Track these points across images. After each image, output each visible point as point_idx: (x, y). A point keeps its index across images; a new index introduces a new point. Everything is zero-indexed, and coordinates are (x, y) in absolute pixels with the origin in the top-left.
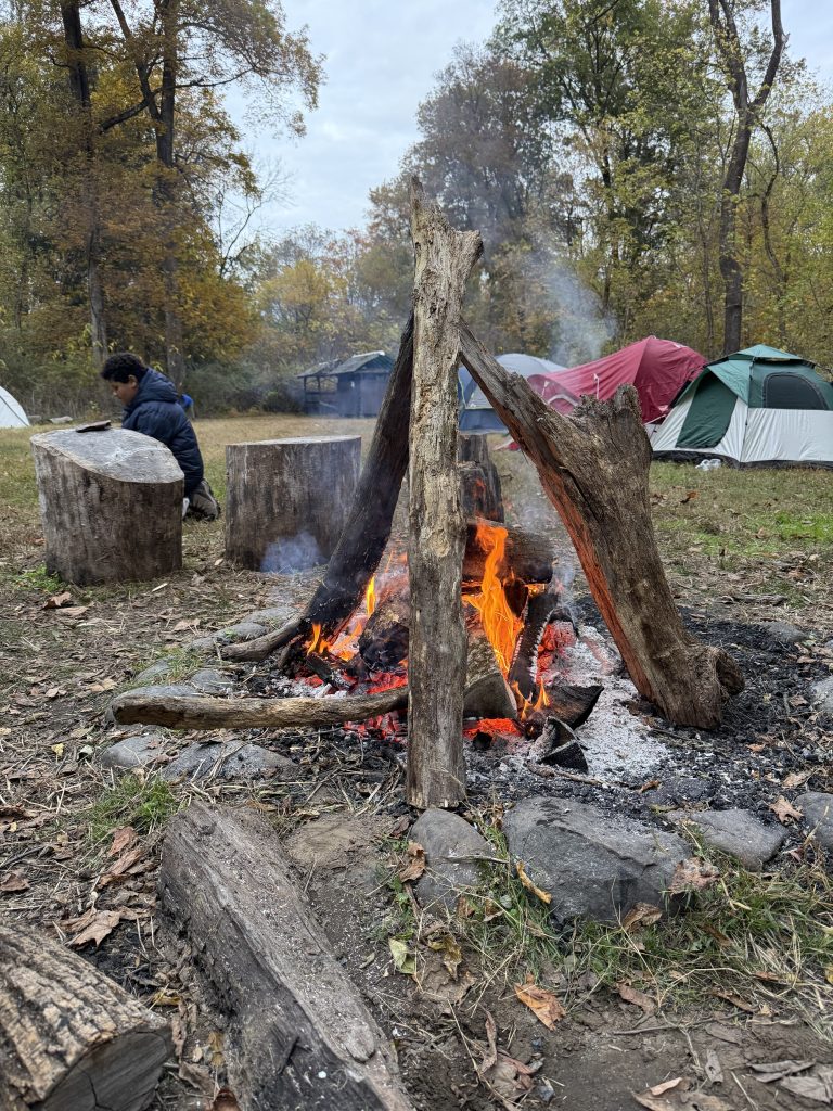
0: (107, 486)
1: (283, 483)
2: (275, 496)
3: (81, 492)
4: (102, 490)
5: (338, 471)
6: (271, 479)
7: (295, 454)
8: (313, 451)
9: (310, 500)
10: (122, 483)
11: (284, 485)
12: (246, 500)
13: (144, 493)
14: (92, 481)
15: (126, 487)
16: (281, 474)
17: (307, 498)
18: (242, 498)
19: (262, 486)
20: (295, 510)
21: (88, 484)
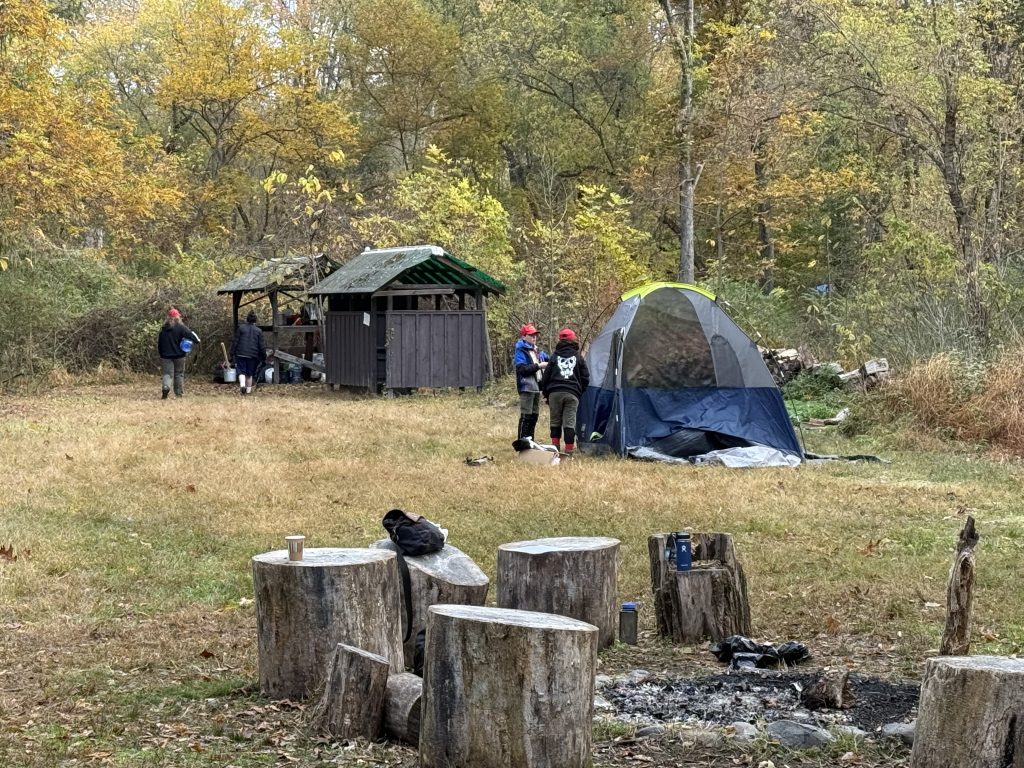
0: (444, 588)
1: (562, 584)
2: (555, 595)
3: (424, 593)
4: (440, 592)
5: (606, 574)
6: (552, 580)
7: (574, 559)
8: (588, 557)
9: (584, 600)
10: (455, 586)
11: (564, 587)
12: (527, 599)
13: (468, 595)
14: (434, 584)
15: (457, 589)
16: (561, 576)
17: (582, 597)
18: (523, 597)
19: (544, 587)
20: (571, 607)
21: (431, 587)
